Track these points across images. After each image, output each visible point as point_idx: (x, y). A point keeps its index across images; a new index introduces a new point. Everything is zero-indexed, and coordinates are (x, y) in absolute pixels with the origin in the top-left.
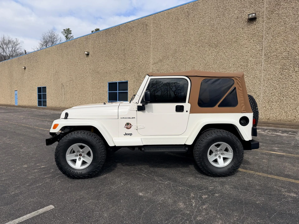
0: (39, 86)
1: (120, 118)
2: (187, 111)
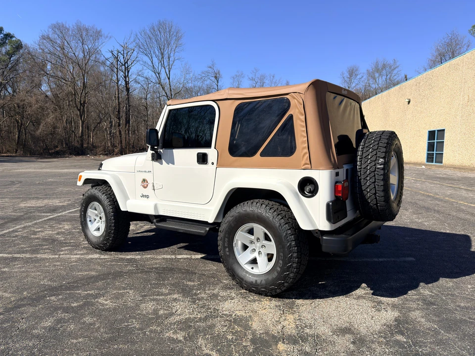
0: (432, 129)
1: (136, 171)
2: (213, 163)
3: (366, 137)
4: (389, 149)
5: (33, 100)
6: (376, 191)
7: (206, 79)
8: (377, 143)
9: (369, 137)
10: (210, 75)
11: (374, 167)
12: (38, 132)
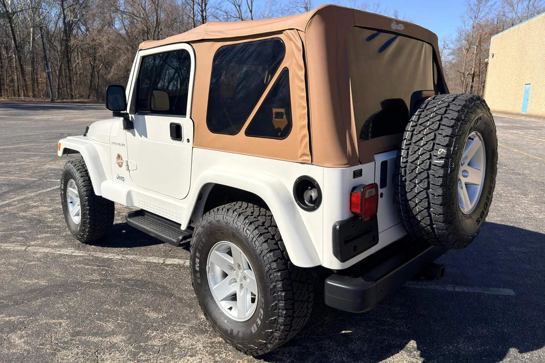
1: (111, 143)
2: (188, 140)
3: (423, 106)
4: (459, 130)
5: (104, 40)
6: (429, 203)
7: (294, 10)
8: (439, 117)
9: (428, 107)
10: (299, 5)
11: (428, 161)
12: (109, 76)
